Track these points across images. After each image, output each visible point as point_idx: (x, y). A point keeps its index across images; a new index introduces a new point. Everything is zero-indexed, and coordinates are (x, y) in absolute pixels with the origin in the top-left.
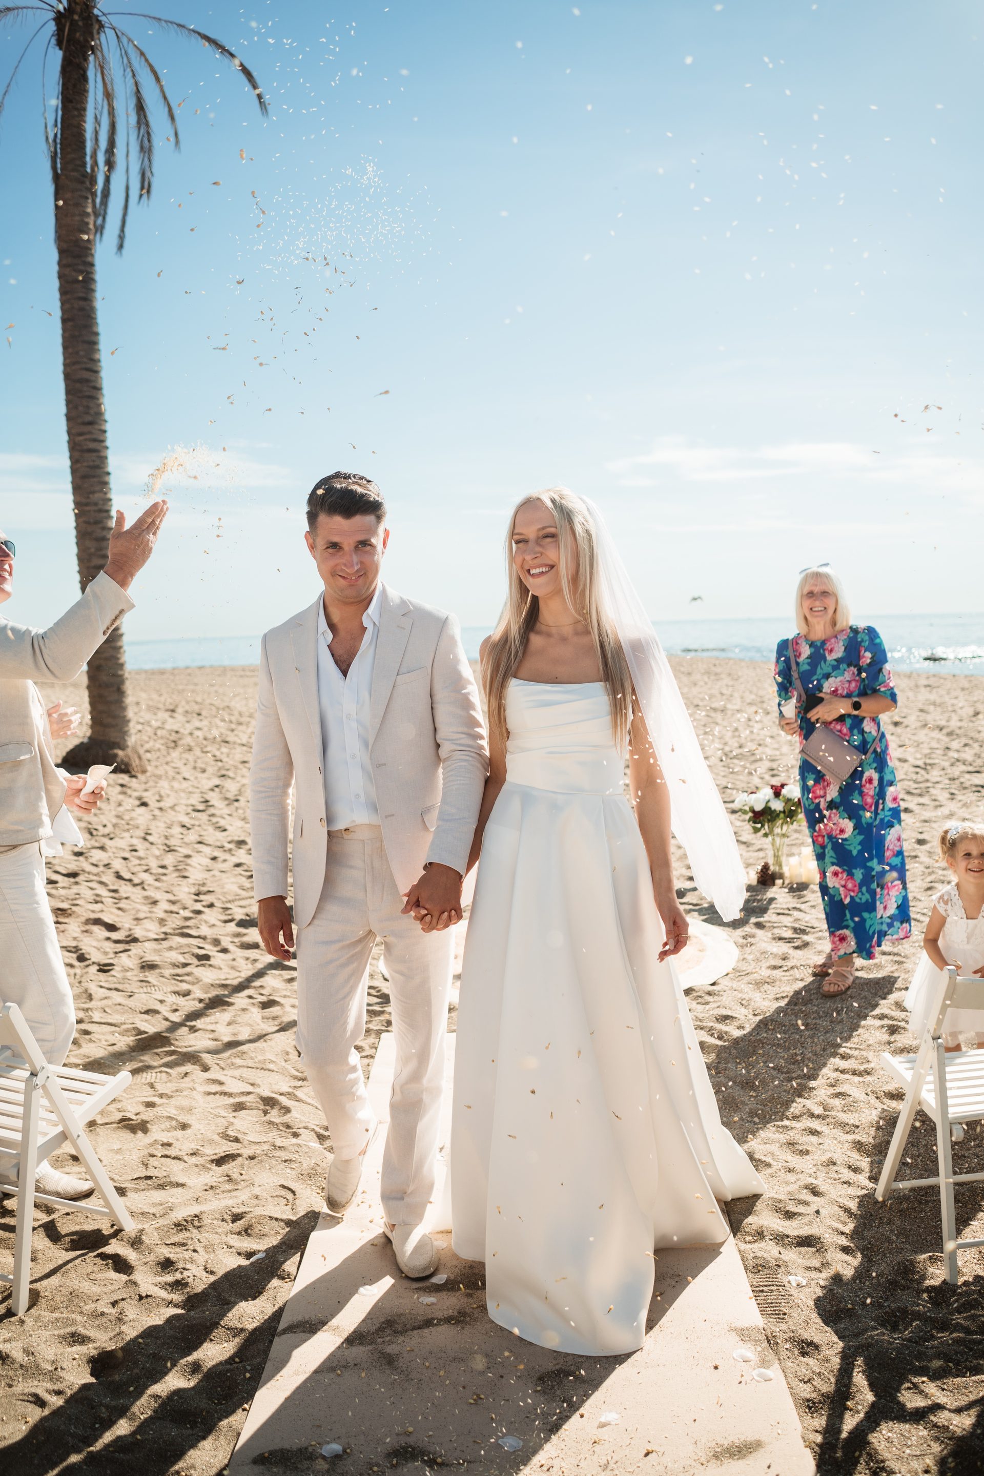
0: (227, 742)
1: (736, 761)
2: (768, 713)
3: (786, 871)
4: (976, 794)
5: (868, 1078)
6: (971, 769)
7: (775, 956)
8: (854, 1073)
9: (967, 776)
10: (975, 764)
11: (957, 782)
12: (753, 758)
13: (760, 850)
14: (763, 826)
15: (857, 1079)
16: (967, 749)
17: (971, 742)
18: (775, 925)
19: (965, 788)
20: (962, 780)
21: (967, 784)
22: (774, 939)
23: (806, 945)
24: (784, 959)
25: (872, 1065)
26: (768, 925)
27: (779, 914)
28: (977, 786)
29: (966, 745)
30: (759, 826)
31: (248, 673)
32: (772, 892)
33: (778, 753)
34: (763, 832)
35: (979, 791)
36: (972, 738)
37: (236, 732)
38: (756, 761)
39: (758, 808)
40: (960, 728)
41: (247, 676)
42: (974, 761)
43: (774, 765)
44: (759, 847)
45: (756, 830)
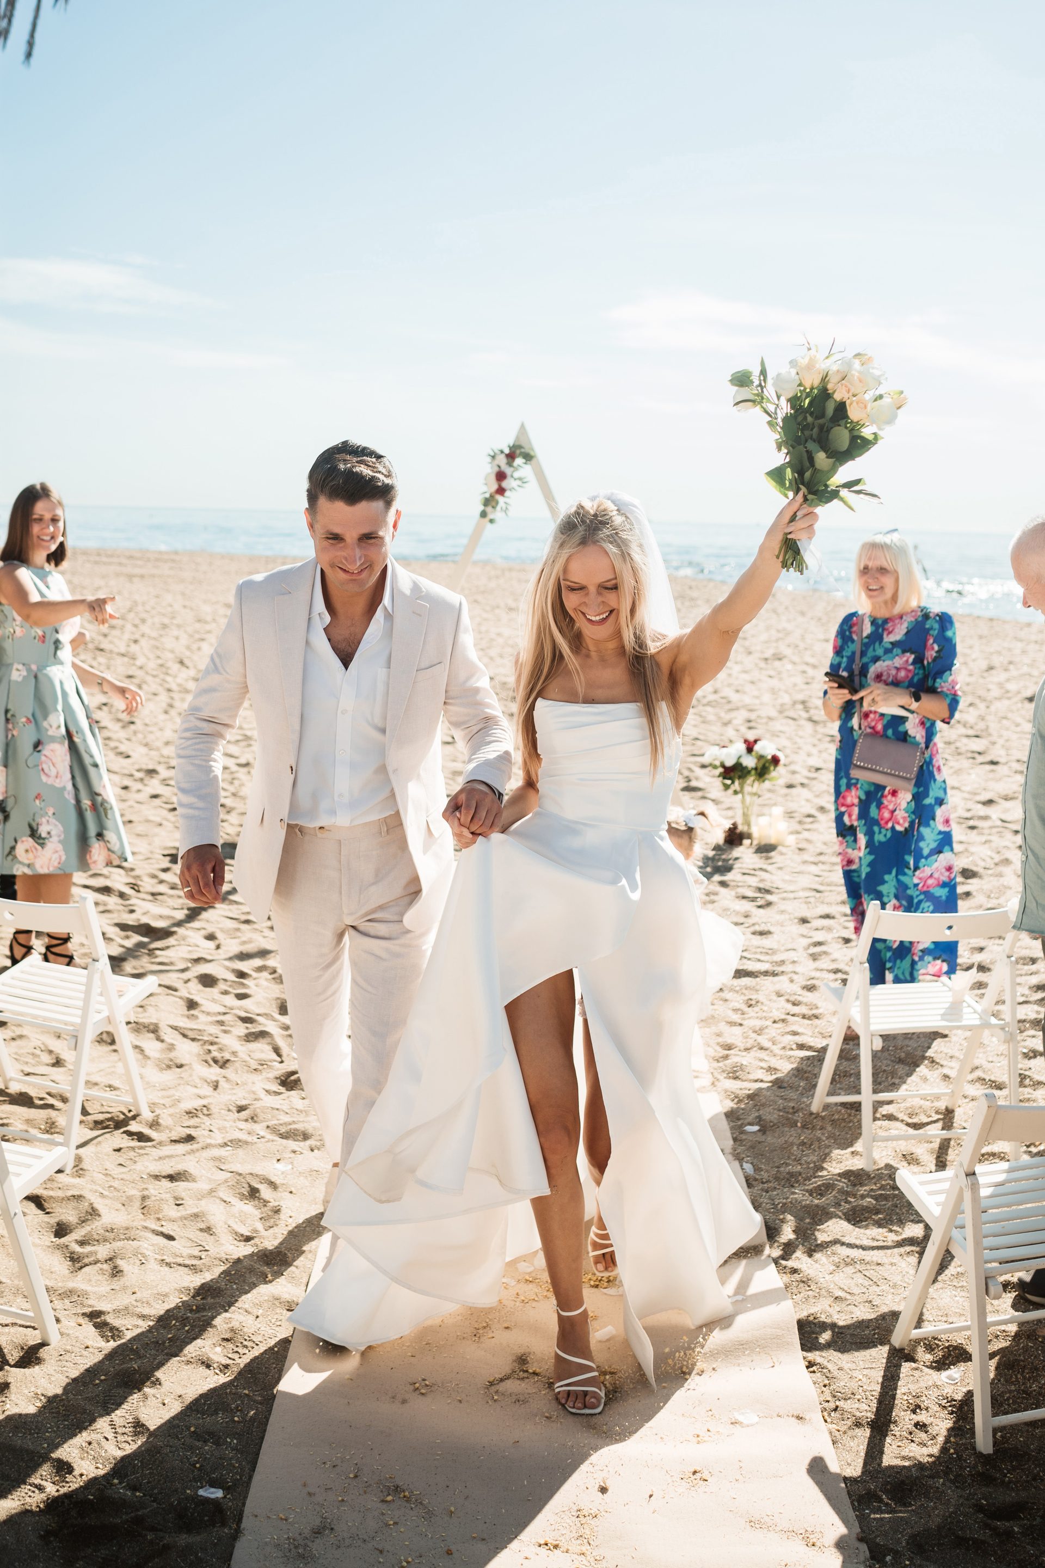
0: (102, 650)
1: (709, 709)
2: (750, 653)
3: (755, 831)
4: (971, 760)
5: (816, 1021)
6: (971, 732)
7: (737, 913)
8: (804, 1017)
9: (965, 740)
10: (977, 727)
11: (953, 747)
12: (729, 706)
13: (729, 808)
14: (733, 782)
15: (806, 1022)
16: (971, 709)
17: (977, 701)
18: (740, 884)
19: (959, 754)
20: (958, 744)
21: (963, 749)
22: (738, 897)
23: (769, 904)
24: (746, 916)
25: (820, 1011)
26: (732, 884)
27: (744, 874)
28: (973, 752)
29: (971, 705)
30: (729, 782)
31: (104, 559)
32: (737, 852)
33: (757, 702)
34: (733, 788)
35: (974, 758)
36: (980, 697)
37: (109, 638)
38: (731, 710)
39: (730, 763)
40: (968, 684)
41: (105, 563)
42: (976, 724)
43: (753, 716)
44: (728, 805)
45: (727, 787)
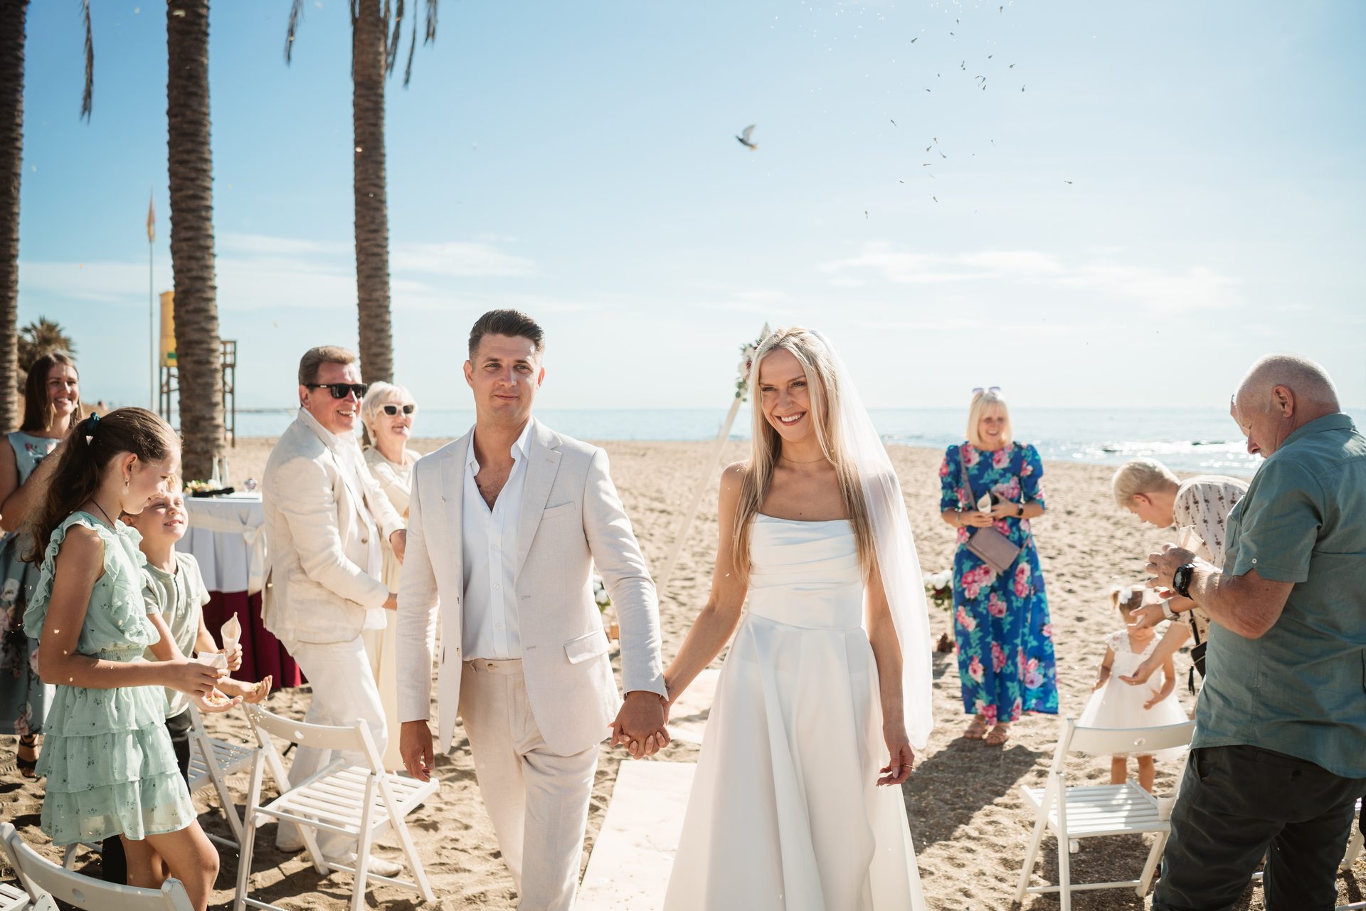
1: (926, 543)
4: (1133, 578)
5: (1017, 811)
6: (1131, 555)
7: (948, 711)
9: (1127, 562)
10: (1136, 551)
11: (1117, 567)
12: (940, 540)
13: (941, 622)
14: (943, 602)
15: (1008, 811)
16: (1129, 537)
17: (1133, 531)
18: (951, 686)
19: (1123, 573)
20: (1121, 565)
21: (1126, 569)
22: (948, 697)
24: (956, 714)
25: (1021, 801)
26: (944, 685)
28: (1134, 571)
30: (940, 602)
32: (948, 659)
34: (943, 607)
35: (1135, 576)
36: (1135, 528)
38: (943, 543)
39: (940, 587)
42: (1134, 549)
44: (940, 619)
45: (938, 605)
